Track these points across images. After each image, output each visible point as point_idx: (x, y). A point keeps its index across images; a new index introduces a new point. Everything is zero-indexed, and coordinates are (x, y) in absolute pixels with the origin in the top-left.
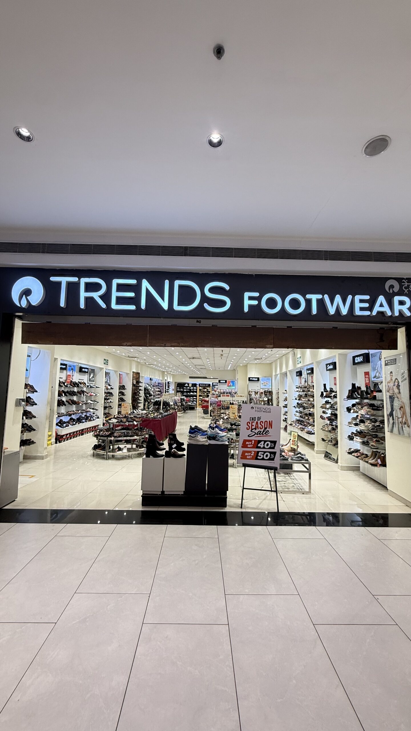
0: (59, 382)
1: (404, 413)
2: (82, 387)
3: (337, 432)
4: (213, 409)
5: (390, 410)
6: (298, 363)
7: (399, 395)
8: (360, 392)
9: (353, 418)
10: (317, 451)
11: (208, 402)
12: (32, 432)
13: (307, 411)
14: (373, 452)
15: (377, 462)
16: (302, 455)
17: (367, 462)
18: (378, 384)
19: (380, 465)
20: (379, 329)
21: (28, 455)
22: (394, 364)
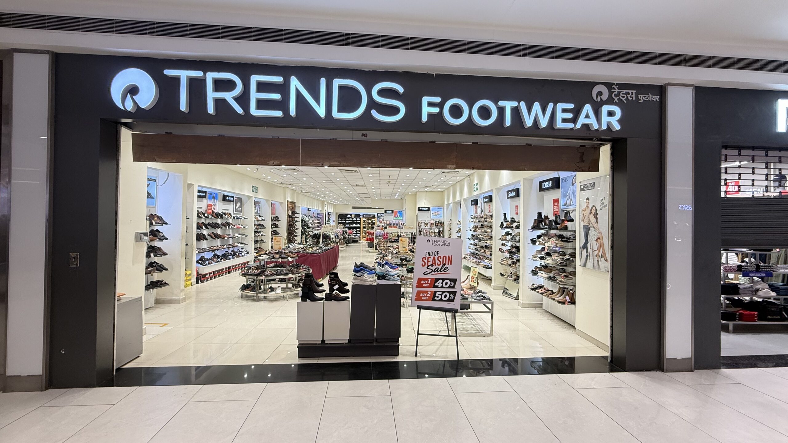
0: (197, 212)
1: (601, 245)
2: (227, 218)
3: (519, 266)
4: (379, 242)
5: (583, 241)
6: (474, 191)
7: (595, 226)
8: (547, 222)
9: (538, 250)
10: (494, 286)
11: (373, 234)
12: (164, 272)
13: (483, 244)
14: (560, 288)
15: (565, 299)
16: (483, 293)
17: (554, 299)
18: (569, 212)
19: (569, 302)
20: (579, 147)
21: (162, 299)
22: (592, 189)
